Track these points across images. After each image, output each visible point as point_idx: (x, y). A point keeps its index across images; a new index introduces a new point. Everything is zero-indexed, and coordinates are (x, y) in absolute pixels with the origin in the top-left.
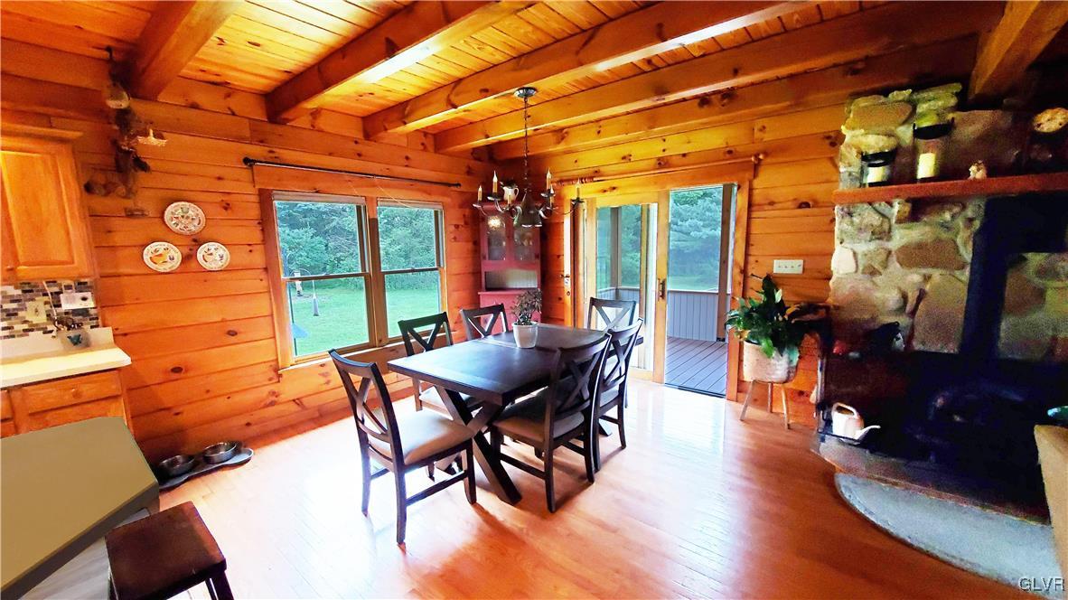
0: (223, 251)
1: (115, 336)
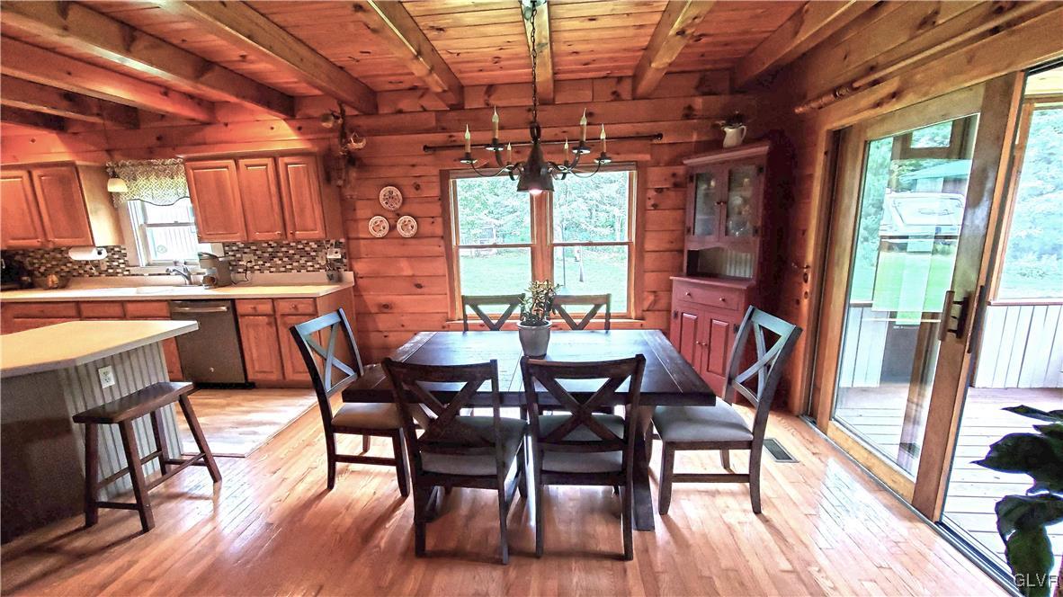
0: (413, 222)
1: (355, 277)
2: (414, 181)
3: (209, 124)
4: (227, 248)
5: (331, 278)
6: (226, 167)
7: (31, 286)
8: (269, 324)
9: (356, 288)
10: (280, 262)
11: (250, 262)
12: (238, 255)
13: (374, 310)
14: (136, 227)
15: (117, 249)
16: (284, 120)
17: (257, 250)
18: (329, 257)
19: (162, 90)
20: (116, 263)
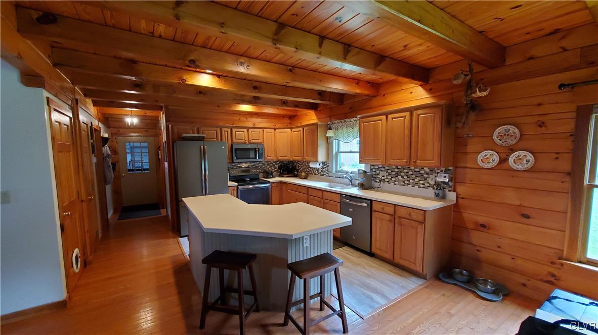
0: (530, 157)
1: (457, 197)
2: (537, 119)
3: (374, 96)
4: (372, 167)
5: (437, 195)
6: (381, 120)
7: (296, 176)
8: (390, 221)
9: (456, 205)
10: (402, 179)
11: (384, 176)
12: (378, 172)
13: (470, 225)
14: (334, 152)
15: (326, 163)
16: (421, 86)
17: (388, 170)
18: (438, 179)
19: (357, 81)
20: (324, 170)
